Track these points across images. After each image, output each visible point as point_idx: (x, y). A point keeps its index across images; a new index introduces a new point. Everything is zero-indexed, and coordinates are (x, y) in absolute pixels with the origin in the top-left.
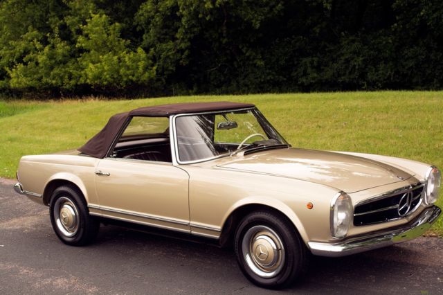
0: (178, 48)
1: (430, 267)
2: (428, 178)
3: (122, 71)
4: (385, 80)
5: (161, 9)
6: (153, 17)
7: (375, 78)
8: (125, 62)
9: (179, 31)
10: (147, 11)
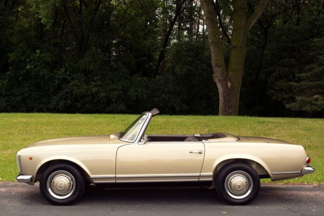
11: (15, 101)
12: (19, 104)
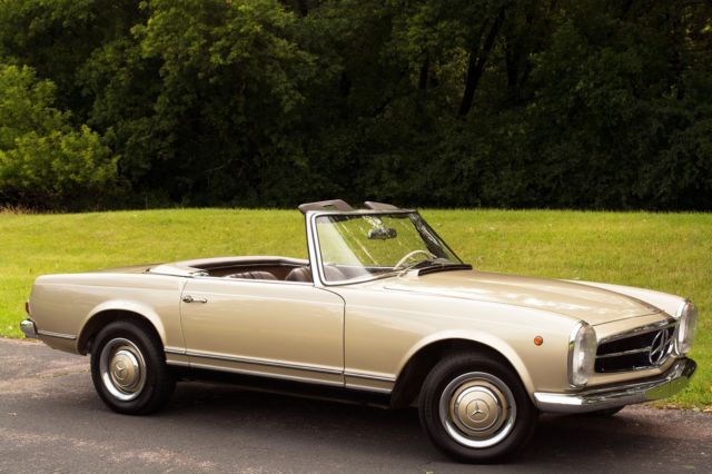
0: (156, 128)
2: (681, 316)
3: (55, 164)
4: (511, 197)
5: (130, 61)
6: (113, 73)
7: (494, 193)
8: (59, 148)
9: (159, 99)
10: (104, 63)
11: (548, 178)
12: (559, 184)
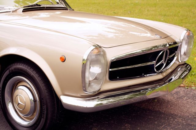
1: (180, 117)
2: (183, 40)
